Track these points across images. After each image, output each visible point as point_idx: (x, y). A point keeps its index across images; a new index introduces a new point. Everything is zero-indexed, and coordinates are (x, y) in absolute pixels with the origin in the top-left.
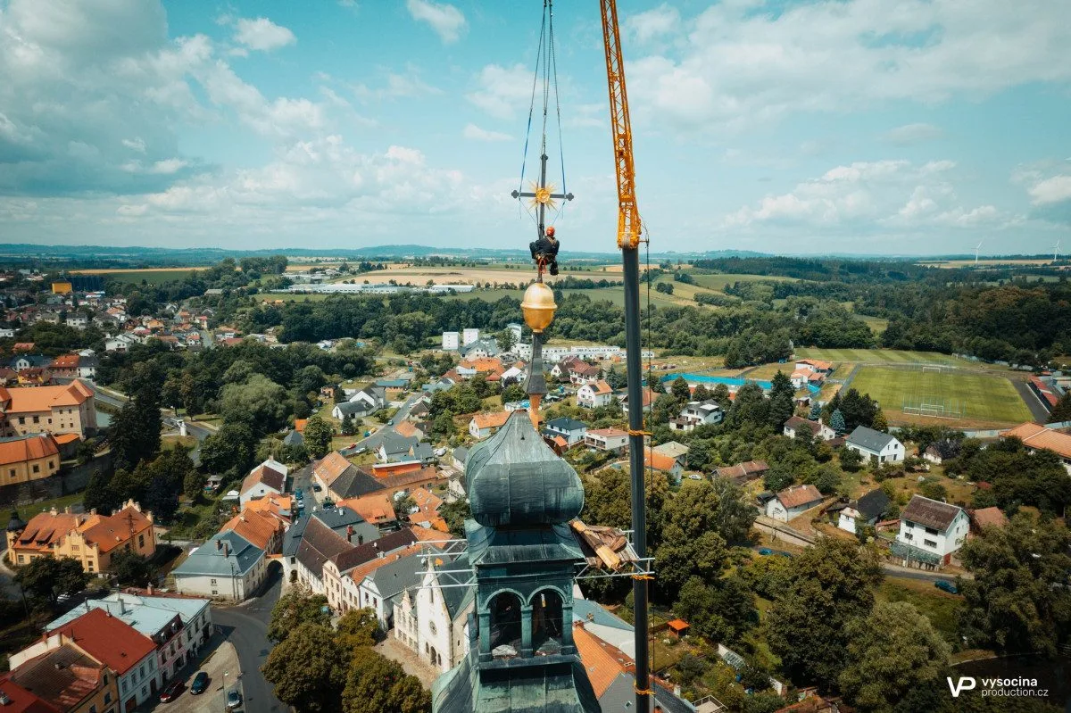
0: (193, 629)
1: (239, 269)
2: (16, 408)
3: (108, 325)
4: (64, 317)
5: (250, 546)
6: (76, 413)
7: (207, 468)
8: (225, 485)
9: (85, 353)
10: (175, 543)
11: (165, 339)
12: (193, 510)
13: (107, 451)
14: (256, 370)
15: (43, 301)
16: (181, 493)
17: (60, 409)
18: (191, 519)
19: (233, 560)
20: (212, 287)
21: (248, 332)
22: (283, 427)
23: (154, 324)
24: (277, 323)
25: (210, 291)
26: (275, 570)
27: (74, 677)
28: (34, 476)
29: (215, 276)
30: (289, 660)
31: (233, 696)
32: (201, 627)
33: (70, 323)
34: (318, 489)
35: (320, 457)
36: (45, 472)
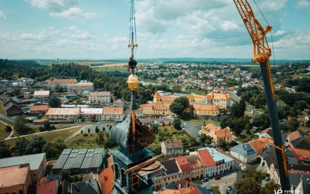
0: (227, 165)
1: (290, 66)
2: (214, 98)
3: (245, 80)
4: (235, 77)
5: (252, 150)
6: (226, 101)
7: (254, 124)
8: (257, 131)
9: (237, 87)
10: (237, 142)
11: (258, 86)
12: (246, 135)
13: (230, 113)
14: (280, 99)
15: (232, 73)
16: (244, 129)
17: (222, 100)
18: (244, 137)
19: (246, 152)
20: (279, 72)
21: (285, 87)
22: (284, 118)
23: (257, 81)
24: (297, 85)
25: (277, 73)
26: (259, 160)
27: (197, 163)
28: (213, 115)
29: (280, 68)
30: (242, 185)
31: (229, 187)
32: (230, 166)
33: (236, 79)
34: (287, 141)
35: (292, 131)
36: (215, 115)
